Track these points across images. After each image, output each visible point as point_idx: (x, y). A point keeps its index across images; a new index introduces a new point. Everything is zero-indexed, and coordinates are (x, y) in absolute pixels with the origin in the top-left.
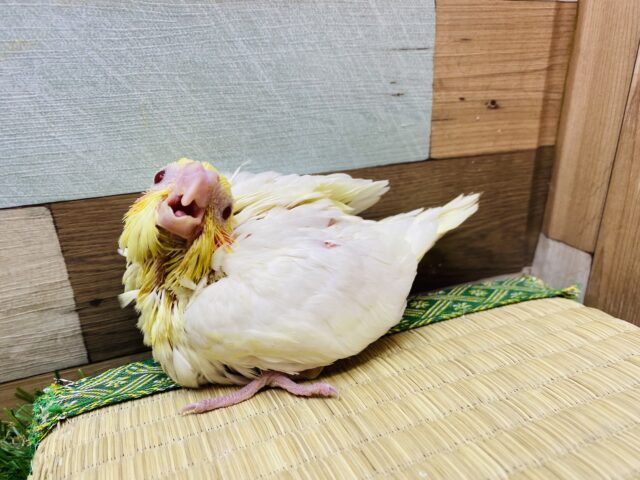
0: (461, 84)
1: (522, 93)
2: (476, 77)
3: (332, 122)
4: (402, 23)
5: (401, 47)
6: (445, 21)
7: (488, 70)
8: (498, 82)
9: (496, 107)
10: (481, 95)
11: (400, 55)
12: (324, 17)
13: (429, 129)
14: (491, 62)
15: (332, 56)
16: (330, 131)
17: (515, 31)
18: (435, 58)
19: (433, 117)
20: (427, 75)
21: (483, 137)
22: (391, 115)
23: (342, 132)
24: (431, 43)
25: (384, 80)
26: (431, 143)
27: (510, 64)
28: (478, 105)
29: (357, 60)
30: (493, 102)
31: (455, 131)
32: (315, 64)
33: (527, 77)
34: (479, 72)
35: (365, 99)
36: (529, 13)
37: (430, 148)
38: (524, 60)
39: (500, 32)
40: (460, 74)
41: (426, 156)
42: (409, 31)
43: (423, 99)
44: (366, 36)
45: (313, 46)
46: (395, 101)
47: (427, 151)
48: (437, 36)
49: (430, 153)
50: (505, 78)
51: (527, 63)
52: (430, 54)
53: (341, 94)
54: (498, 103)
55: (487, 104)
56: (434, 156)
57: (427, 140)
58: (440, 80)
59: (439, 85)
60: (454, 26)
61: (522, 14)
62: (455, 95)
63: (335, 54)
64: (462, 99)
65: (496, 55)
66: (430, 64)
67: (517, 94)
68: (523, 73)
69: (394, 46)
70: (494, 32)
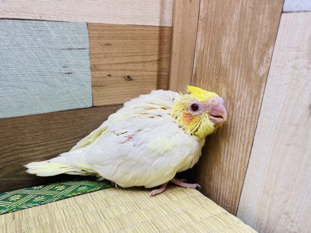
0: (108, 67)
1: (145, 73)
2: (117, 64)
3: (26, 89)
4: (67, 35)
5: (68, 48)
6: (95, 34)
7: (124, 60)
8: (130, 67)
9: (131, 80)
10: (121, 73)
11: (68, 52)
12: (13, 30)
13: (91, 91)
14: (125, 56)
15: (21, 52)
16: (25, 94)
17: (137, 41)
18: (90, 54)
19: (92, 85)
20: (86, 63)
21: (124, 95)
22: (66, 84)
23: (34, 94)
24: (87, 45)
25: (59, 66)
26: (93, 98)
27: (136, 58)
28: (119, 79)
29: (40, 55)
30: (129, 77)
31: (107, 92)
32: (10, 57)
33: (147, 64)
34: (118, 61)
35: (47, 75)
36: (145, 32)
37: (93, 101)
38: (144, 55)
39: (128, 41)
40: (107, 63)
41: (91, 105)
42: (71, 39)
43: (85, 76)
44: (43, 41)
45: (7, 46)
46: (67, 77)
47: (91, 102)
48: (89, 42)
49: (93, 104)
50: (134, 65)
51: (146, 57)
52: (87, 51)
53: (31, 73)
54: (131, 77)
55: (125, 78)
56: (95, 105)
57: (91, 97)
58: (95, 65)
59: (94, 68)
60: (100, 38)
61: (141, 32)
62: (105, 73)
63: (23, 51)
64: (109, 75)
65: (128, 53)
66: (88, 57)
67: (142, 72)
68: (145, 62)
69: (63, 47)
70: (125, 41)
